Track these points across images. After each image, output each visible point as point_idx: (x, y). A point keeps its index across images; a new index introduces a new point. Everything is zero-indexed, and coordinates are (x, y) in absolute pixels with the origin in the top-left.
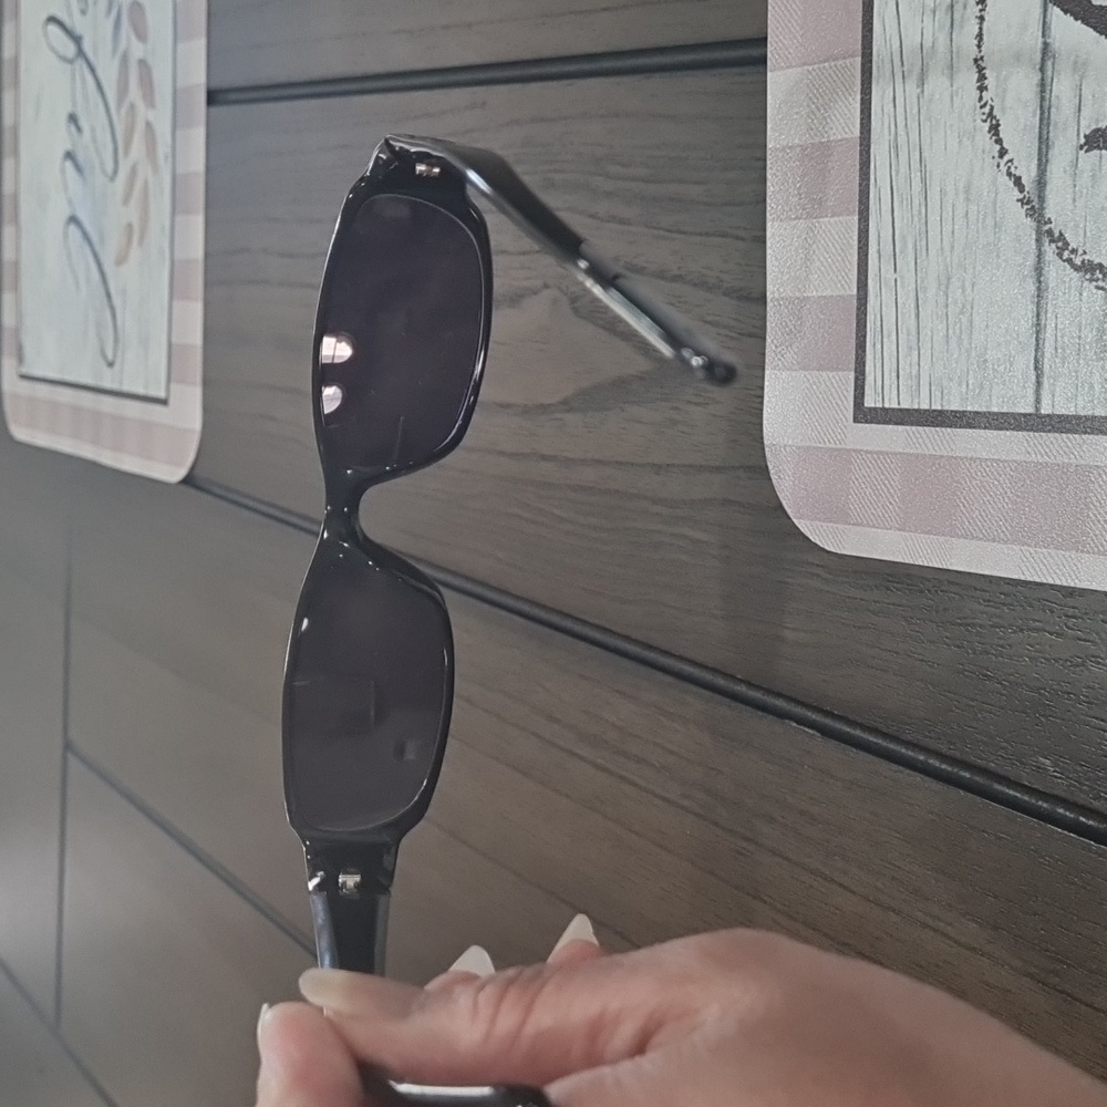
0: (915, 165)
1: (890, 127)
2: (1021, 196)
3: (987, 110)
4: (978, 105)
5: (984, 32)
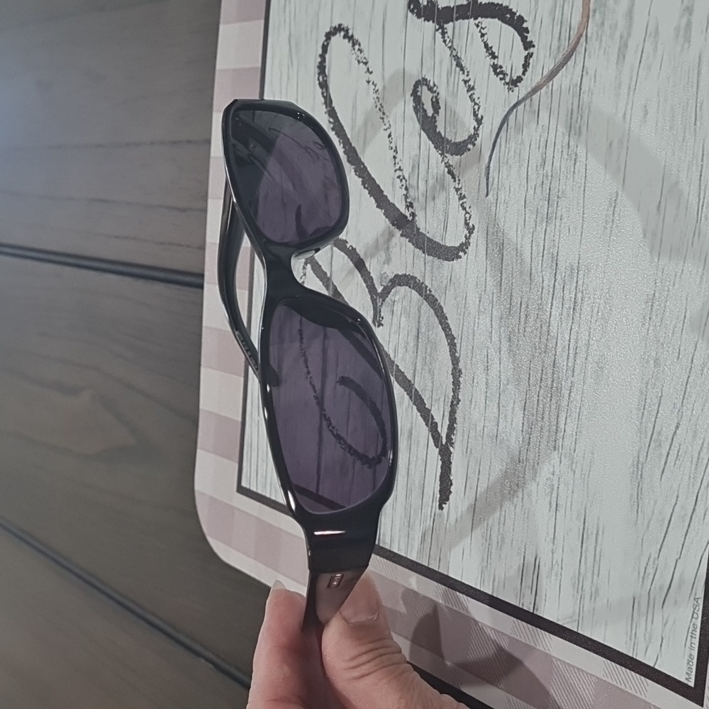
2: (314, 395)
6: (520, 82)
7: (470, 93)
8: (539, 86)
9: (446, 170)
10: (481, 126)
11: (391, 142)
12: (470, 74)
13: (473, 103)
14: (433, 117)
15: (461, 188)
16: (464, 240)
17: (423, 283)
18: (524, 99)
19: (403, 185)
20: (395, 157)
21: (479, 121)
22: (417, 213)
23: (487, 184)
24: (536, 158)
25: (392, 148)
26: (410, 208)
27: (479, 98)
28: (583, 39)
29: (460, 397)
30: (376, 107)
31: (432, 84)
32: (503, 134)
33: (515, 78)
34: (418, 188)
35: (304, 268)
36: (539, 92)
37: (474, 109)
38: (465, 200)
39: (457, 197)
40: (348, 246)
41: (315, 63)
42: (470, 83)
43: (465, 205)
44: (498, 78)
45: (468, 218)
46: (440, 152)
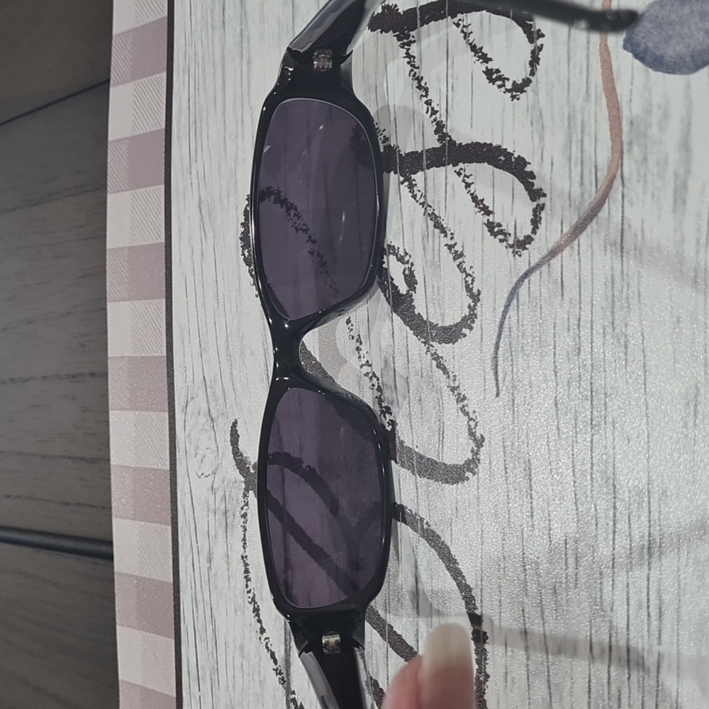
0: (208, 618)
1: (191, 584)
2: (275, 668)
3: (251, 595)
4: (246, 590)
5: (247, 538)
6: (530, 243)
7: (457, 262)
8: (558, 247)
9: (434, 363)
10: (479, 304)
11: (352, 330)
12: (455, 236)
13: (464, 275)
14: (409, 296)
15: (458, 387)
16: (470, 456)
17: (416, 514)
18: (538, 265)
19: (373, 385)
20: (358, 349)
21: (475, 297)
22: (398, 422)
23: (497, 380)
24: (565, 342)
25: (353, 337)
26: (387, 415)
27: (471, 267)
28: (617, 182)
29: (488, 671)
30: (325, 283)
31: (401, 252)
32: (512, 312)
33: (521, 238)
34: (396, 388)
35: (245, 496)
36: (560, 255)
37: (466, 282)
38: (466, 402)
39: (453, 398)
40: (304, 467)
41: (237, 234)
42: (456, 248)
43: (466, 408)
44: (497, 240)
45: (473, 426)
46: (422, 340)
